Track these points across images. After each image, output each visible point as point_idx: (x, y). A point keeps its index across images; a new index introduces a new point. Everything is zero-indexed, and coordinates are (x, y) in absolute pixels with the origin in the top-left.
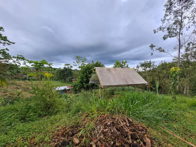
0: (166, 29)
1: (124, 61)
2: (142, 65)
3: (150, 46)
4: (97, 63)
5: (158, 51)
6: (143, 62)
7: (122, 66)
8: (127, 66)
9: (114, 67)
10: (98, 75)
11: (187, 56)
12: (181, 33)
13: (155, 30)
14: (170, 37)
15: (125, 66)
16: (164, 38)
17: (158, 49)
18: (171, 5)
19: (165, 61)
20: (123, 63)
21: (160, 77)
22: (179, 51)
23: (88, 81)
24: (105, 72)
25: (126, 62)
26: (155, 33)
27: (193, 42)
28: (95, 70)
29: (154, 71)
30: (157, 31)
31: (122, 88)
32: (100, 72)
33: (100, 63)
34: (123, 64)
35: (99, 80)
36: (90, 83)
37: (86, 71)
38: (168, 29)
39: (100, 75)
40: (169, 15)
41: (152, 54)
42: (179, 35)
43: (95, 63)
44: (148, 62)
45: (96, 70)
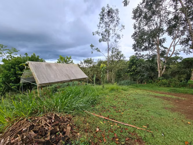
0: (100, 34)
1: (69, 57)
2: (86, 62)
3: (90, 46)
4: (32, 57)
5: (96, 50)
6: (86, 59)
7: (66, 62)
8: (72, 62)
9: (57, 62)
10: (32, 71)
11: (112, 56)
12: (109, 39)
13: (93, 33)
14: (103, 41)
15: (70, 62)
16: (100, 41)
17: (96, 49)
18: (103, 16)
19: (101, 59)
20: (67, 58)
21: (98, 72)
22: (108, 53)
23: (18, 80)
24: (44, 68)
25: (70, 58)
26: (93, 35)
27: (115, 47)
28: (27, 65)
29: (94, 67)
30: (95, 34)
31: (67, 84)
32: (36, 67)
33: (38, 57)
34: (68, 60)
35: (33, 78)
36: (21, 82)
37: (13, 66)
38: (102, 35)
39: (36, 72)
40: (102, 23)
41: (92, 52)
42: (108, 41)
43: (30, 56)
44: (90, 59)
45: (29, 65)
